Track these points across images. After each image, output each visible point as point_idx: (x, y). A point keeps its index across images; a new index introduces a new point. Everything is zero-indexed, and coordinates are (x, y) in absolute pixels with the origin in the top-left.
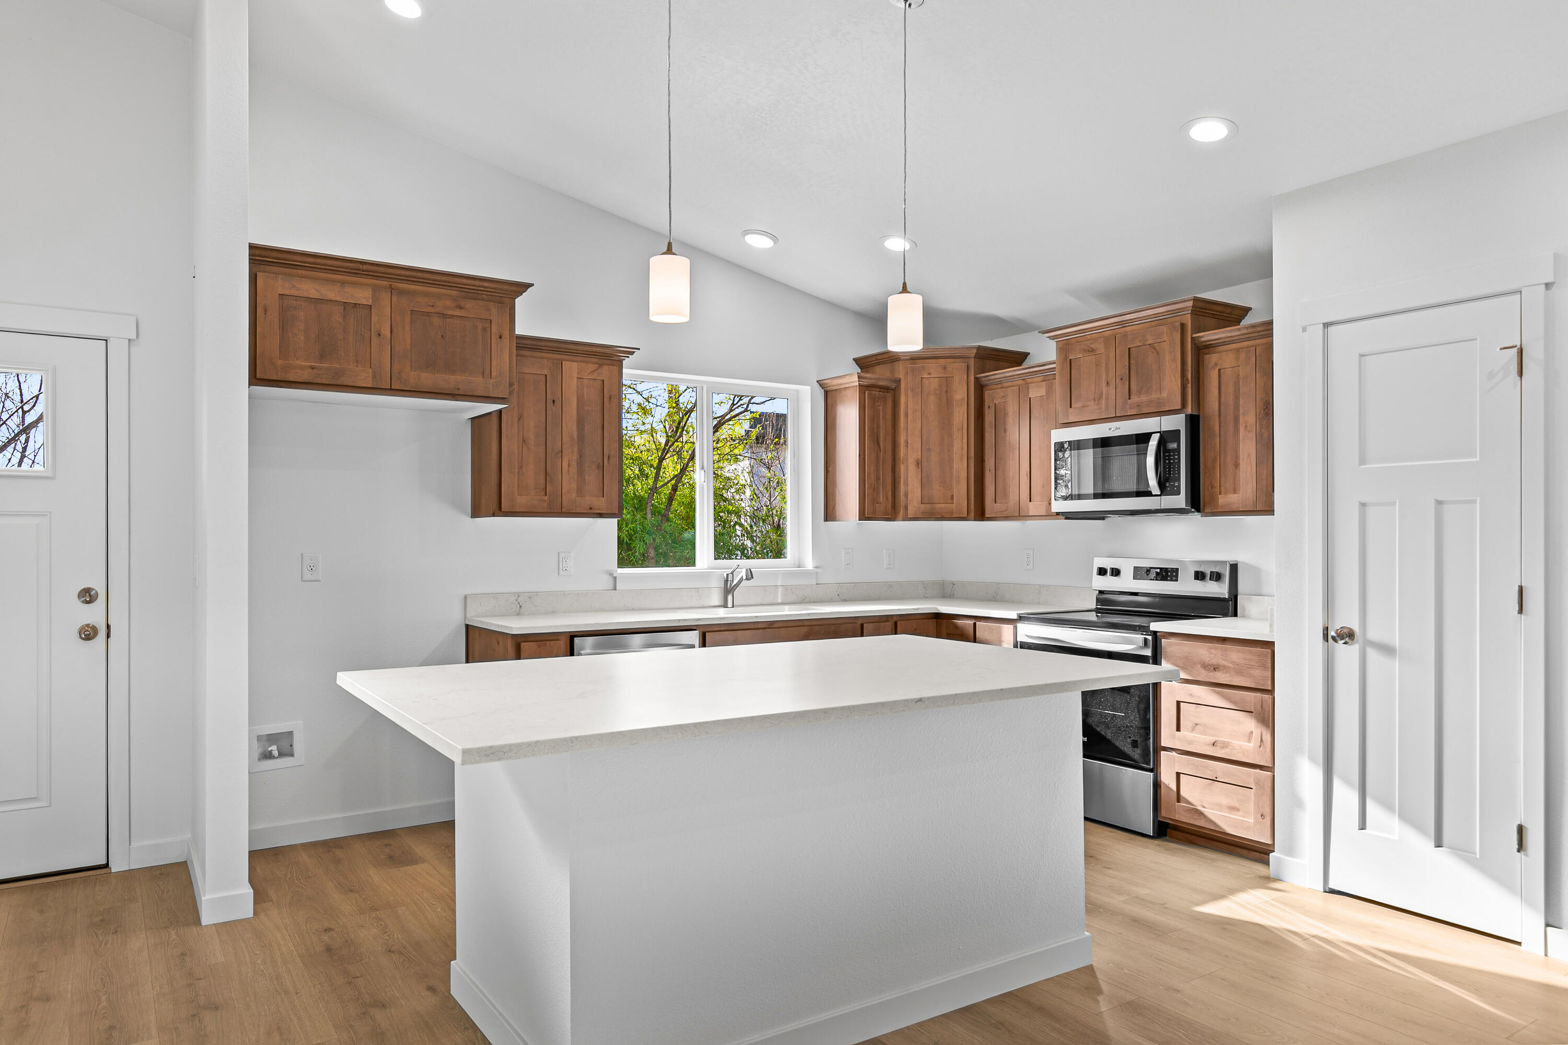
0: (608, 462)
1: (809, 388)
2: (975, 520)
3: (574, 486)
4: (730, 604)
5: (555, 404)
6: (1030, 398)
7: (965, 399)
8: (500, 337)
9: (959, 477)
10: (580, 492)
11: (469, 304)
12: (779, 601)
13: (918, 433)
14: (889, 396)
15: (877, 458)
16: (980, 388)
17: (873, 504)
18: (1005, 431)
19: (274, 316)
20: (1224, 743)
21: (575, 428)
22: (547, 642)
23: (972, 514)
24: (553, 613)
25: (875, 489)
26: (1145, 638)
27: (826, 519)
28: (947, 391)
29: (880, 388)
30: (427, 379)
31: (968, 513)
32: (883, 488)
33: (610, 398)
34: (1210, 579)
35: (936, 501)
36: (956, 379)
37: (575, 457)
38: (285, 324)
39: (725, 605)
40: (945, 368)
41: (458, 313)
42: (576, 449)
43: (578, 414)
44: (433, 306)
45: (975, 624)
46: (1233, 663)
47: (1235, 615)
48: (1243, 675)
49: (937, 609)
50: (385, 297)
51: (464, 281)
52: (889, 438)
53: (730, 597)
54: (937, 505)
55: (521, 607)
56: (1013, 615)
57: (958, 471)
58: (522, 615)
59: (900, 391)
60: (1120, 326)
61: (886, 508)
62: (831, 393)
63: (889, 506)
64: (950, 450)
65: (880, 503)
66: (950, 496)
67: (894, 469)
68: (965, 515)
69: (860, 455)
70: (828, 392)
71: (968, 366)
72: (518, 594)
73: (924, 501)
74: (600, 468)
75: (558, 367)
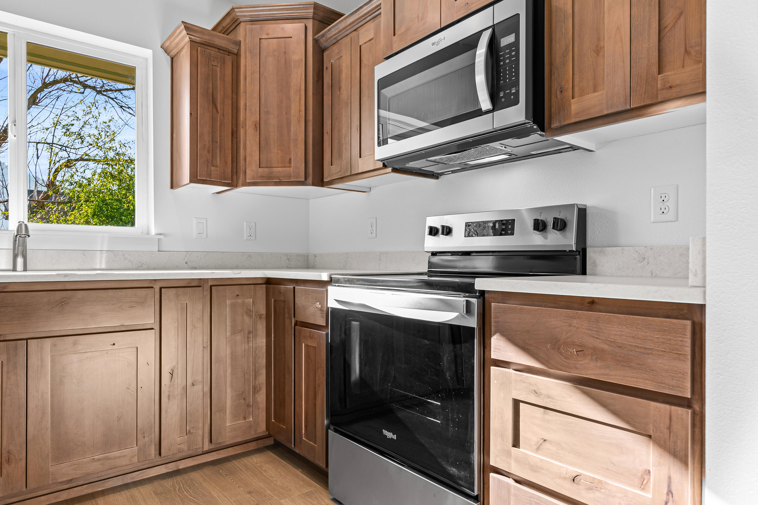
1: (148, 53)
2: (314, 184)
6: (360, 46)
7: (302, 60)
9: (296, 140)
13: (256, 95)
14: (229, 60)
15: (213, 119)
16: (320, 51)
17: (208, 166)
18: (340, 89)
23: (310, 180)
25: (210, 151)
26: (467, 301)
27: (172, 187)
28: (285, 53)
29: (218, 49)
31: (306, 178)
32: (220, 151)
34: (553, 228)
35: (274, 165)
36: (293, 40)
39: (15, 270)
40: (284, 29)
45: (294, 288)
47: (584, 272)
52: (229, 102)
54: (274, 169)
57: (296, 134)
59: (240, 56)
61: (224, 172)
62: (174, 59)
63: (229, 170)
64: (288, 112)
65: (216, 166)
66: (288, 160)
67: (235, 134)
68: (303, 180)
69: (191, 114)
70: (172, 59)
71: (306, 28)
73: (261, 166)
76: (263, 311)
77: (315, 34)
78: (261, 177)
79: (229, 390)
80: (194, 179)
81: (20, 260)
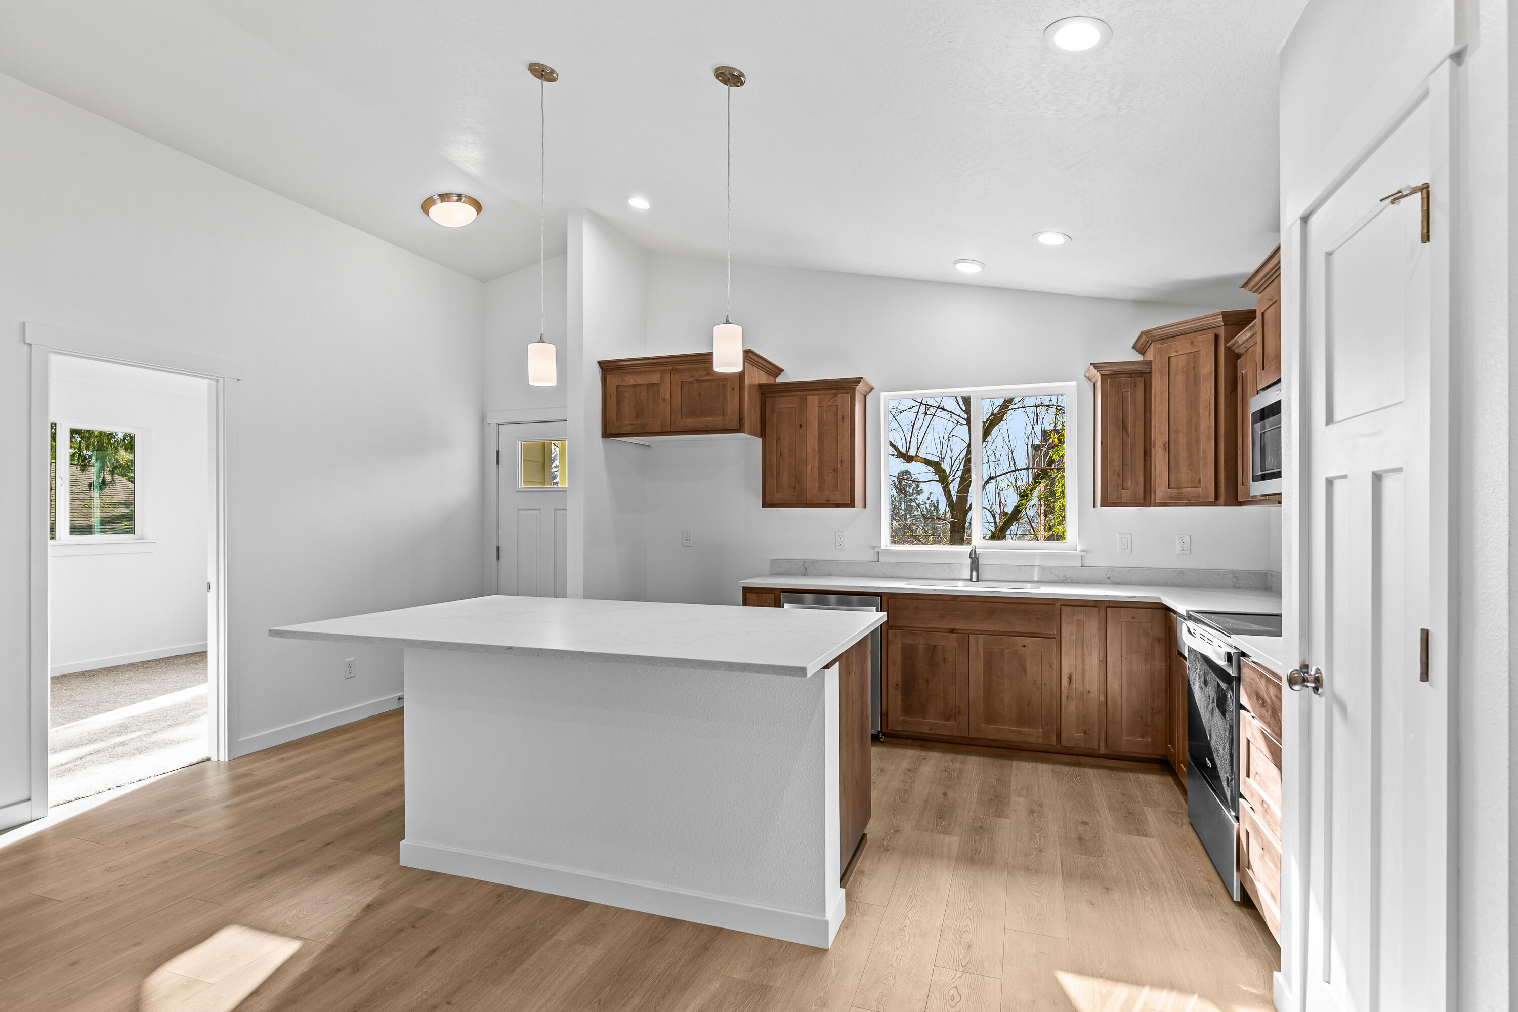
0: (842, 466)
2: (1226, 505)
3: (816, 484)
4: (974, 578)
5: (802, 427)
7: (1213, 372)
8: (733, 389)
9: (1207, 458)
10: (821, 488)
12: (1036, 579)
13: (1166, 415)
15: (1123, 444)
16: (1233, 356)
17: (1118, 490)
19: (614, 398)
21: (816, 443)
22: (764, 595)
23: (1223, 499)
24: (829, 575)
27: (1094, 506)
28: (1194, 369)
29: (1131, 373)
30: (690, 422)
31: (1216, 498)
32: (1131, 474)
33: (843, 418)
35: (1184, 485)
36: (1203, 353)
37: (816, 463)
38: (619, 402)
39: (971, 580)
40: (1192, 343)
42: (817, 458)
43: (819, 431)
44: (693, 377)
48: (1272, 714)
49: (1160, 598)
50: (667, 377)
52: (1140, 425)
54: (1184, 489)
55: (806, 570)
56: (1185, 611)
57: (1205, 452)
58: (807, 575)
59: (1153, 374)
61: (1135, 494)
63: (1140, 491)
64: (1197, 430)
65: (1129, 489)
66: (1198, 479)
67: (1147, 455)
68: (1213, 500)
69: (1102, 443)
70: (1094, 384)
71: (1217, 337)
72: (805, 561)
73: (1170, 487)
74: (835, 470)
75: (804, 400)
77: (1227, 341)
78: (1169, 498)
79: (1124, 702)
80: (1104, 503)
81: (974, 574)
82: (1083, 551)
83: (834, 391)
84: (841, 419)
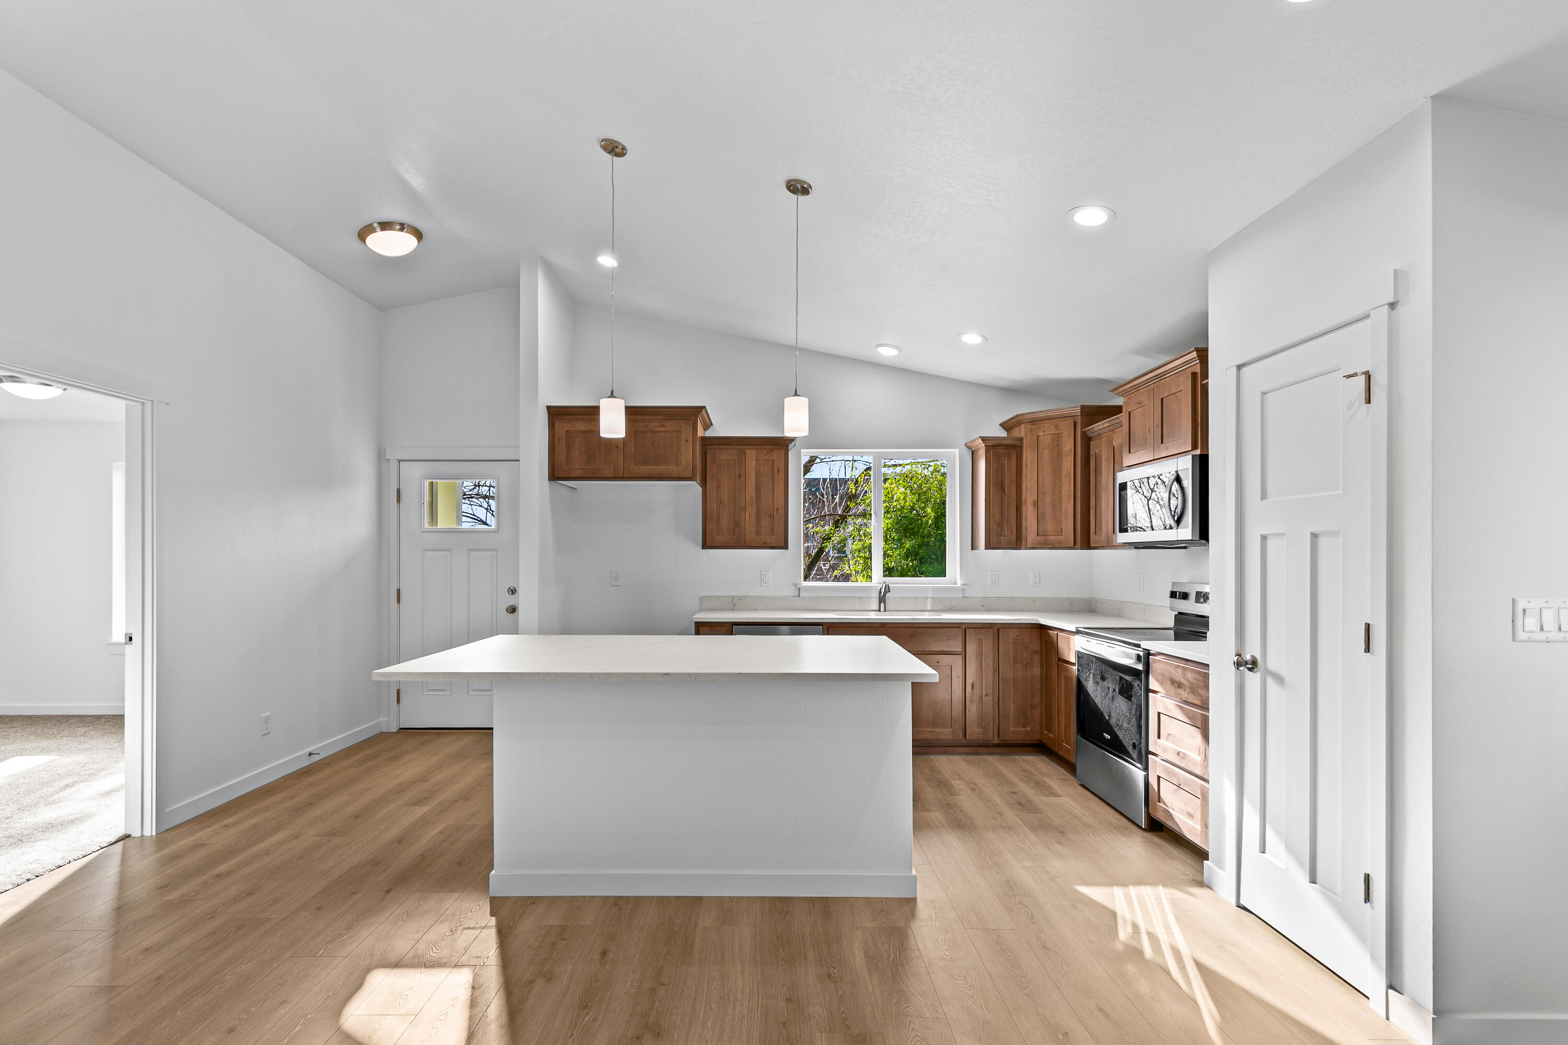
0: (776, 512)
1: (957, 451)
2: (1082, 549)
3: (754, 529)
4: (882, 609)
5: (741, 477)
6: (1114, 446)
7: (1072, 450)
8: (687, 441)
9: (1067, 513)
10: (758, 533)
11: (668, 423)
13: (1035, 480)
14: (1013, 453)
15: (1002, 501)
16: (1087, 440)
17: (998, 536)
18: (1101, 474)
19: (563, 443)
20: (1184, 754)
21: (754, 492)
22: (716, 628)
23: (1079, 544)
24: (756, 610)
25: (1000, 525)
26: (1138, 654)
27: (972, 549)
28: (1057, 445)
29: (1006, 446)
30: (643, 469)
31: (1075, 544)
32: (1007, 524)
33: (778, 471)
35: (1049, 534)
36: (1065, 434)
37: (754, 510)
38: (569, 447)
39: (879, 610)
40: (1056, 426)
41: (664, 429)
42: (755, 505)
43: (756, 482)
44: (647, 426)
45: (1058, 635)
46: (1189, 681)
48: (1194, 694)
49: (1038, 620)
51: (664, 410)
52: (1014, 487)
53: (882, 605)
54: (1050, 537)
55: (735, 605)
56: (1072, 628)
57: (1067, 509)
58: (735, 610)
59: (1023, 447)
60: (1158, 380)
61: (1010, 540)
62: (974, 453)
63: (1014, 537)
64: (1060, 491)
65: (1005, 536)
66: (1060, 530)
67: (1019, 509)
68: (1072, 545)
69: (986, 499)
70: (973, 452)
71: (1075, 423)
72: (733, 597)
73: (1039, 534)
74: (772, 517)
75: (743, 454)
76: (1037, 647)
77: (1083, 429)
78: (1038, 544)
79: (1012, 704)
80: (988, 546)
82: (964, 585)
83: (769, 447)
84: (777, 471)
